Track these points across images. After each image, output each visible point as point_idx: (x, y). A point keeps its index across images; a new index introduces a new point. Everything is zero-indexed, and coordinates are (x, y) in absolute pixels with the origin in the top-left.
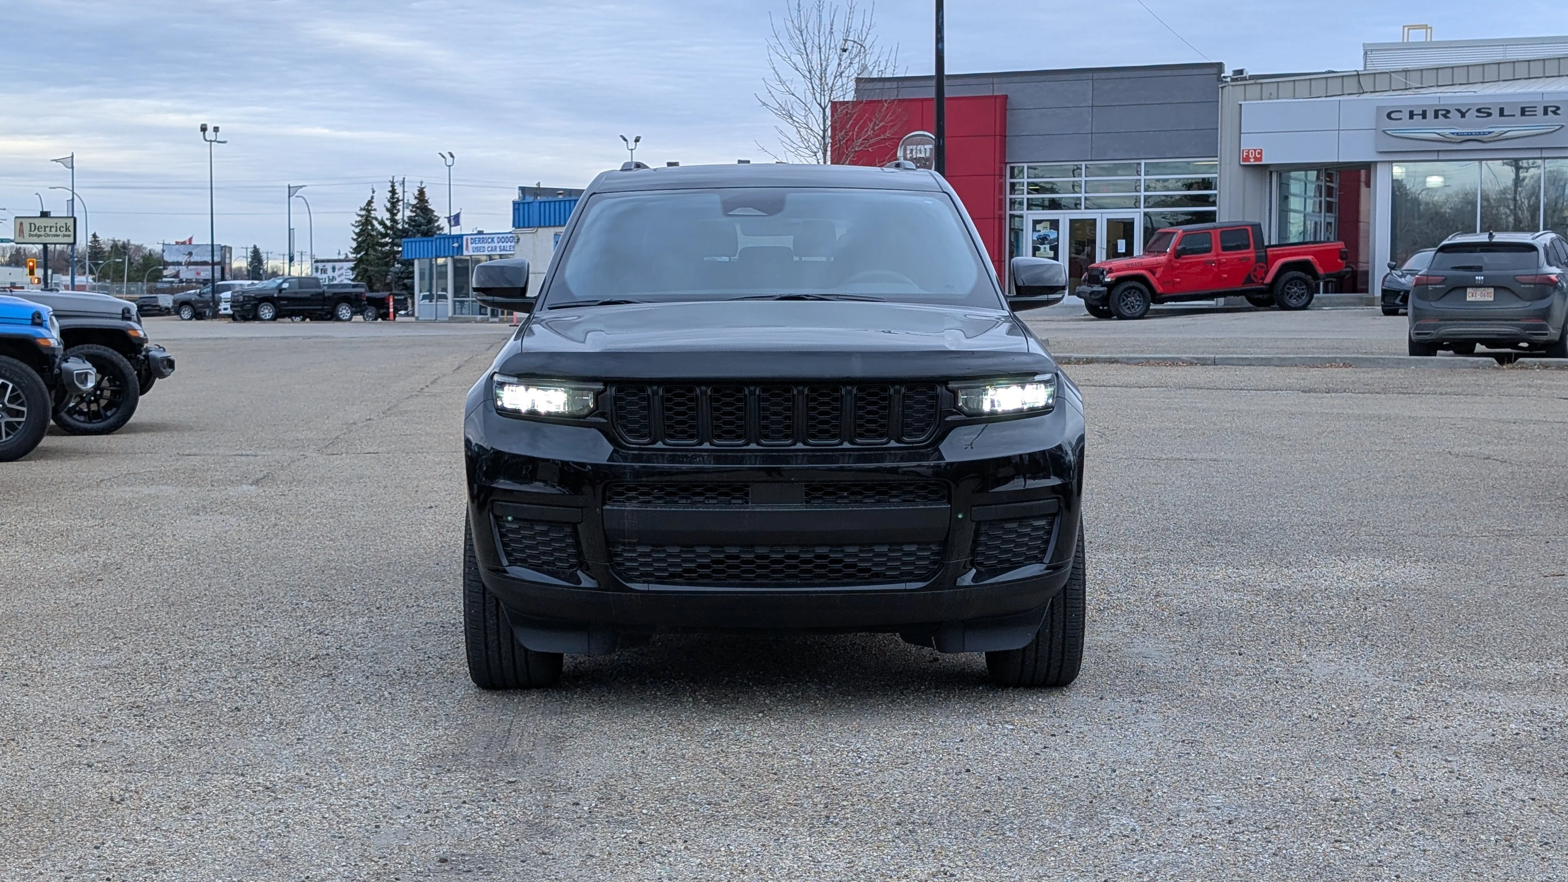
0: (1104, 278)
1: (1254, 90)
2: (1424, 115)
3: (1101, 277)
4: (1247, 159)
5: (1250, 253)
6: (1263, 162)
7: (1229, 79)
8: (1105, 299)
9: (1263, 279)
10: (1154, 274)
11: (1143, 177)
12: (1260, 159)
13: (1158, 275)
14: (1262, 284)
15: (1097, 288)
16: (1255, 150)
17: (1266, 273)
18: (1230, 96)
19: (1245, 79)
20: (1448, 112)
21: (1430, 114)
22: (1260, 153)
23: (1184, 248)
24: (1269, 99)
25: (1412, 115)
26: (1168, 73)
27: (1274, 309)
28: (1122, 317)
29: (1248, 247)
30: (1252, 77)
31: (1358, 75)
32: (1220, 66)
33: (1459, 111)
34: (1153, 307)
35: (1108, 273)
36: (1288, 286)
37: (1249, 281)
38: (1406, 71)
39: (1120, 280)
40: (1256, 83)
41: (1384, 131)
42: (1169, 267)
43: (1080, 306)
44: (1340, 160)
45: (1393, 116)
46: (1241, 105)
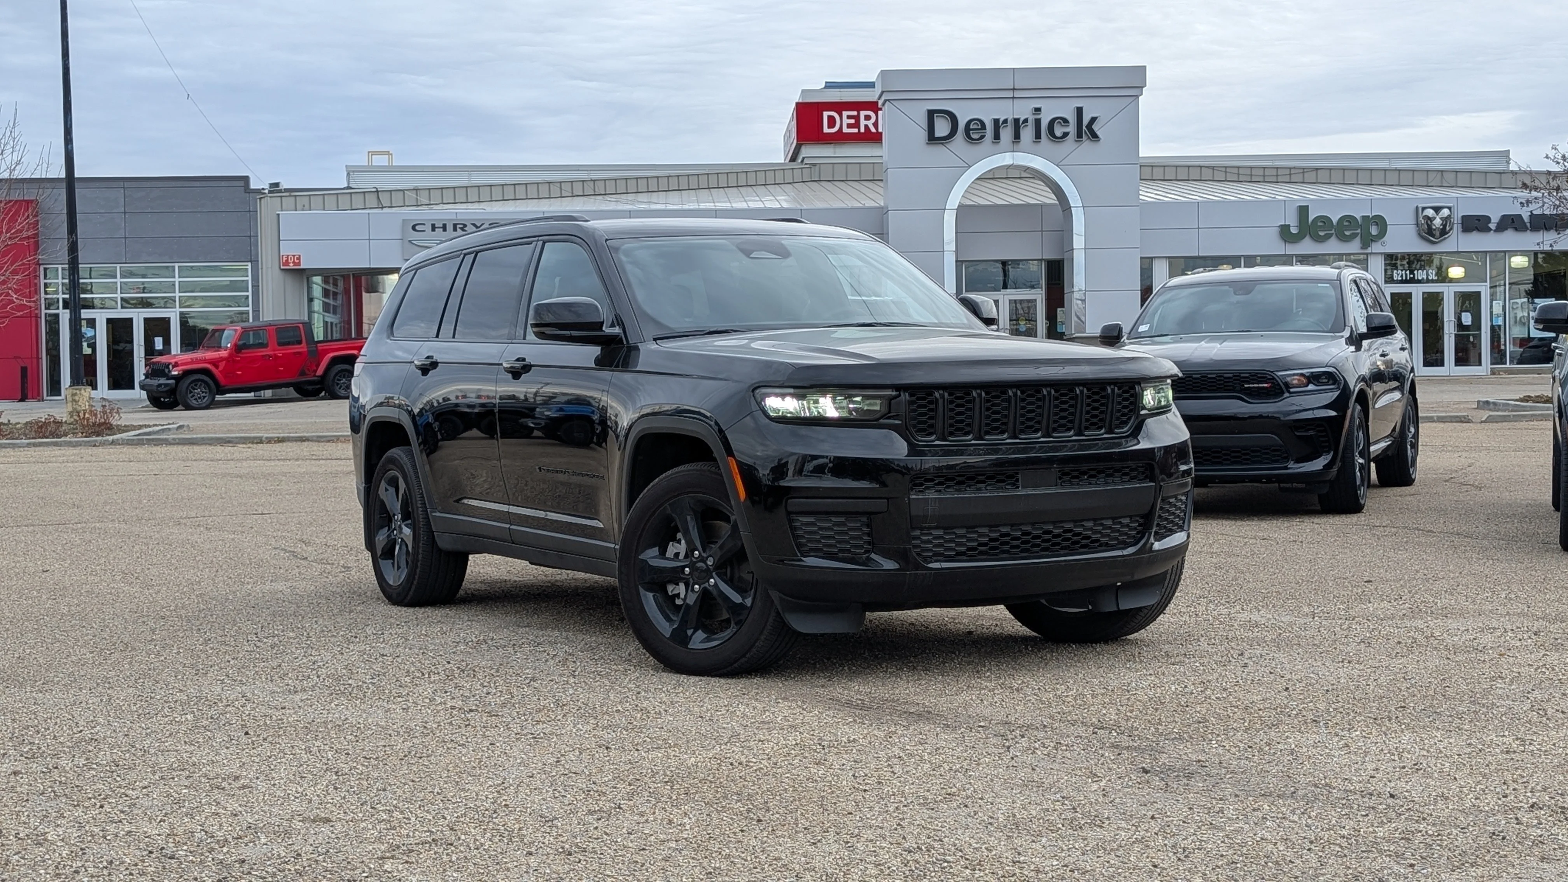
0: (170, 371)
1: (288, 201)
2: (444, 228)
3: (167, 370)
4: (287, 263)
5: (303, 348)
6: (302, 267)
7: (266, 191)
8: (172, 392)
9: (315, 371)
10: (217, 367)
11: (177, 280)
12: (299, 264)
13: (221, 368)
14: (315, 376)
15: (163, 381)
16: (294, 256)
17: (318, 366)
18: (267, 208)
19: (280, 191)
20: (465, 226)
21: (450, 228)
22: (299, 258)
23: (245, 344)
24: (303, 210)
25: (434, 228)
26: (197, 184)
27: (323, 399)
28: (189, 408)
29: (300, 342)
30: (287, 190)
31: (377, 192)
32: (246, 179)
33: (474, 225)
34: (218, 398)
35: (173, 367)
36: (337, 377)
37: (303, 374)
38: (416, 190)
39: (186, 373)
40: (290, 196)
41: (410, 241)
42: (229, 359)
43: (140, 400)
44: (372, 266)
45: (417, 228)
46: (278, 215)
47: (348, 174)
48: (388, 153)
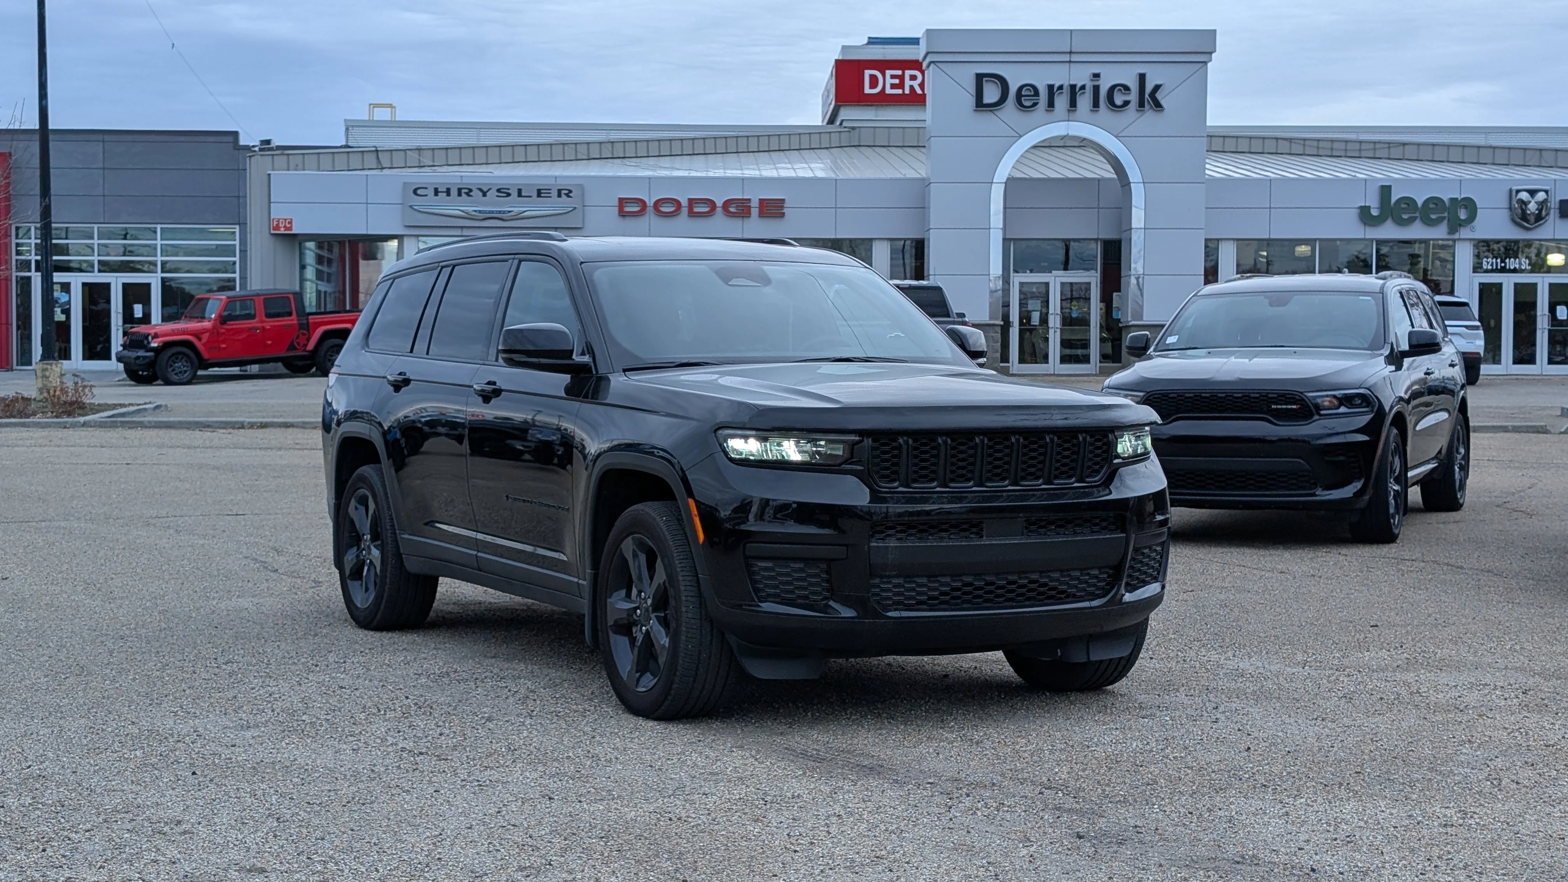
0: (149, 343)
1: (281, 160)
2: (448, 192)
3: (145, 342)
4: (277, 228)
5: (293, 320)
6: (293, 232)
7: (257, 149)
8: (151, 364)
9: (306, 345)
10: (200, 339)
11: (159, 242)
12: (290, 229)
13: (204, 340)
14: (305, 350)
15: (141, 353)
16: (285, 220)
17: (308, 340)
18: (257, 167)
19: (271, 149)
20: (471, 190)
21: (454, 192)
22: (290, 223)
23: (230, 314)
24: (296, 170)
25: (436, 192)
26: (182, 138)
27: (313, 375)
28: (168, 382)
29: (290, 314)
30: (279, 148)
31: (377, 151)
32: (235, 134)
34: (200, 373)
35: (153, 338)
36: (330, 353)
37: (292, 348)
38: (419, 149)
39: (167, 345)
40: (282, 154)
41: (411, 207)
42: (214, 332)
43: (117, 372)
44: (370, 232)
45: (419, 192)
46: (269, 175)
47: (347, 129)
48: (391, 106)
